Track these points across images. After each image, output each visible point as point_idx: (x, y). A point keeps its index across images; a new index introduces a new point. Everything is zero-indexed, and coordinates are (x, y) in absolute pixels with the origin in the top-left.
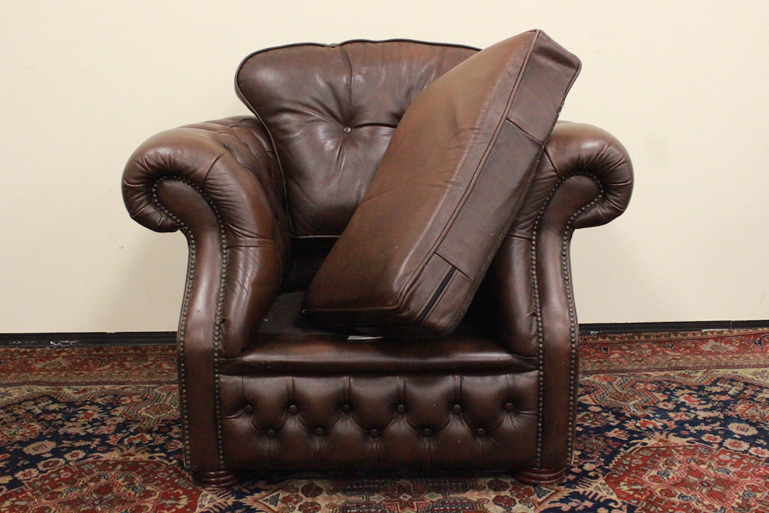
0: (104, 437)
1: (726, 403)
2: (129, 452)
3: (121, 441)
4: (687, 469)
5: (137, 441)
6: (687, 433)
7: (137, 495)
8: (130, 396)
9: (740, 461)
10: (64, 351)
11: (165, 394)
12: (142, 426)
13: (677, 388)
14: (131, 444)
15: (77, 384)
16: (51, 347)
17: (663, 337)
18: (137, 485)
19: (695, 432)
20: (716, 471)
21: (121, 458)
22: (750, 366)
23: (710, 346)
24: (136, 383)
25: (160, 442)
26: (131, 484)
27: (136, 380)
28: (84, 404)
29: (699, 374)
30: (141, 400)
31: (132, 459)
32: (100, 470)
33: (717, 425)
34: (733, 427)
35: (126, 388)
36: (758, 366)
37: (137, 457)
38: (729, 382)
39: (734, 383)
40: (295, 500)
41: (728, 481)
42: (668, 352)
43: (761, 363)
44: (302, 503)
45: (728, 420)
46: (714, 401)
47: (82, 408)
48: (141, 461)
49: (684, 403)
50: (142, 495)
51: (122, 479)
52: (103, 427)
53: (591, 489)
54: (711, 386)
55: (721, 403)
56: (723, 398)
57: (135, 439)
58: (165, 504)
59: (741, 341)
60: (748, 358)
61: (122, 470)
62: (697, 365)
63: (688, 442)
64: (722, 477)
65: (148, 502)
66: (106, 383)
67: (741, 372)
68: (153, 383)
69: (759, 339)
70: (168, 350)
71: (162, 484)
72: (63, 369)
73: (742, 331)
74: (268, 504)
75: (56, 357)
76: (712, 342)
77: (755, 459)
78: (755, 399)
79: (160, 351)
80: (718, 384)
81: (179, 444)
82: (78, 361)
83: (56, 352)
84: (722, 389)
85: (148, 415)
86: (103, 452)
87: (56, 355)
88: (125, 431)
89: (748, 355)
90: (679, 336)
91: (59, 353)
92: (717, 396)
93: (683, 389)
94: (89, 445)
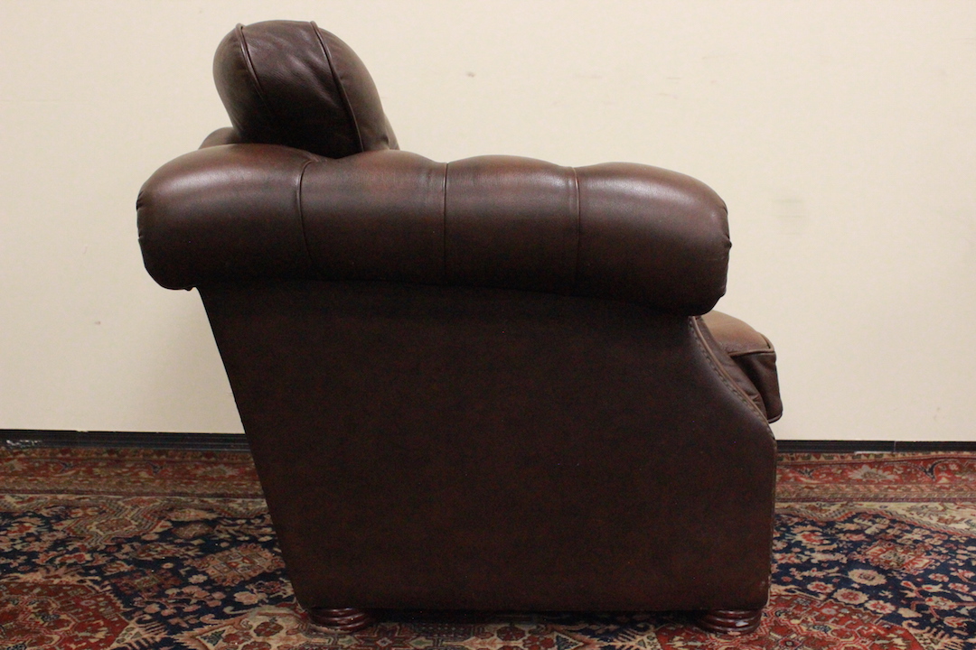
0: (34, 555)
1: (857, 544)
2: (57, 573)
3: (51, 561)
4: (773, 624)
5: (72, 561)
6: (789, 579)
7: (46, 624)
8: (84, 508)
9: (847, 617)
10: (21, 452)
11: (129, 507)
12: (86, 544)
13: (798, 524)
14: (62, 564)
15: (25, 491)
16: (8, 448)
17: (800, 460)
18: (50, 613)
19: (801, 579)
20: (811, 628)
21: (44, 580)
22: (907, 500)
23: (863, 473)
24: (98, 493)
25: (100, 563)
26: (43, 612)
27: (101, 490)
28: (24, 515)
29: (834, 508)
30: (96, 513)
31: (56, 581)
32: (11, 594)
33: (833, 572)
34: (855, 575)
35: (84, 498)
36: (918, 500)
37: (63, 579)
38: (871, 518)
39: (877, 520)
40: (241, 639)
41: (821, 641)
42: (802, 479)
43: (924, 496)
44: (249, 643)
45: (852, 564)
46: (841, 542)
47: (19, 520)
48: (67, 585)
49: (800, 542)
50: (52, 624)
51: (35, 605)
52: (37, 543)
53: (631, 644)
54: (844, 522)
55: (849, 545)
56: (855, 538)
57: (70, 558)
58: (77, 637)
59: (906, 468)
60: (909, 490)
61: (39, 594)
62: (835, 496)
63: (786, 590)
64: (815, 636)
65: (56, 633)
66: (61, 492)
67: (892, 506)
68: (120, 494)
69: (930, 466)
70: (152, 455)
71: (81, 613)
72: (15, 473)
73: (908, 455)
74: (205, 642)
75: (10, 459)
76: (866, 469)
77: (869, 614)
78: (899, 541)
79: (141, 456)
80: (855, 520)
81: (123, 566)
82: (37, 465)
83: (12, 453)
84: (858, 527)
85: (98, 531)
86: (22, 573)
87: (11, 456)
88: (62, 548)
89: (909, 486)
90: (822, 459)
91: (15, 454)
92: (848, 535)
93: (806, 525)
94: (11, 564)
